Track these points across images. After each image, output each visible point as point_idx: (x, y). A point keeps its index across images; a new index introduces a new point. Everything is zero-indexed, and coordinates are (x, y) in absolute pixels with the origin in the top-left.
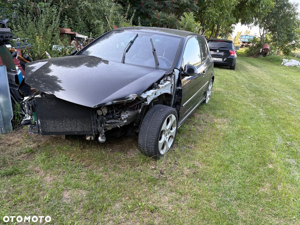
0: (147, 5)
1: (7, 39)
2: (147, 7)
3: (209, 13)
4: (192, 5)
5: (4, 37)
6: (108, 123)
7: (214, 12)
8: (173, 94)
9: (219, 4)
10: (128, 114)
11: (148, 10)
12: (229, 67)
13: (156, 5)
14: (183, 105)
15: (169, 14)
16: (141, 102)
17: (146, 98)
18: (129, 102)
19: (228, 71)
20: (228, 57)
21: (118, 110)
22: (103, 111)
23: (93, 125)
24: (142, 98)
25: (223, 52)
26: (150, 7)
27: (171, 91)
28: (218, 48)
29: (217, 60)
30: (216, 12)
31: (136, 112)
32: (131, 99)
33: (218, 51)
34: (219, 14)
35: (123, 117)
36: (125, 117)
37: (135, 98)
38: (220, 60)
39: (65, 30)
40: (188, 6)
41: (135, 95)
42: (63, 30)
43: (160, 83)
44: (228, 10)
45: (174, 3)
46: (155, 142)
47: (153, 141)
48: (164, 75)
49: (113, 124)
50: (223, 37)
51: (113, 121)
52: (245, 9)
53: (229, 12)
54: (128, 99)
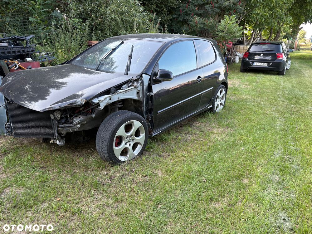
0: (186, 12)
1: (28, 53)
2: (187, 14)
3: (257, 14)
4: (236, 7)
5: (26, 51)
6: (61, 127)
7: (263, 12)
8: (144, 100)
9: (269, 3)
10: (80, 119)
11: (187, 17)
12: (278, 72)
13: (197, 11)
14: (159, 112)
15: (208, 18)
16: (94, 107)
17: (98, 103)
18: (78, 106)
19: (273, 77)
20: (274, 61)
21: (73, 115)
22: (55, 115)
23: (53, 129)
24: (94, 103)
25: (271, 56)
26: (189, 14)
27: (139, 96)
28: (263, 52)
29: (261, 65)
30: (265, 13)
31: (89, 116)
32: (79, 103)
33: (262, 55)
34: (269, 14)
35: (75, 121)
36: (77, 122)
37: (84, 103)
38: (265, 65)
39: (92, 43)
40: (230, 9)
41: (84, 100)
42: (91, 42)
43: (122, 88)
44: (280, 9)
45: (215, 7)
46: (107, 147)
47: (105, 146)
48: (129, 80)
49: (66, 128)
50: (289, 39)
51: (66, 125)
52: (307, 6)
53: (282, 10)
54: (76, 104)
